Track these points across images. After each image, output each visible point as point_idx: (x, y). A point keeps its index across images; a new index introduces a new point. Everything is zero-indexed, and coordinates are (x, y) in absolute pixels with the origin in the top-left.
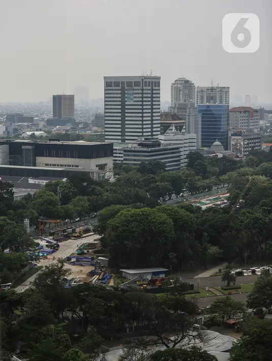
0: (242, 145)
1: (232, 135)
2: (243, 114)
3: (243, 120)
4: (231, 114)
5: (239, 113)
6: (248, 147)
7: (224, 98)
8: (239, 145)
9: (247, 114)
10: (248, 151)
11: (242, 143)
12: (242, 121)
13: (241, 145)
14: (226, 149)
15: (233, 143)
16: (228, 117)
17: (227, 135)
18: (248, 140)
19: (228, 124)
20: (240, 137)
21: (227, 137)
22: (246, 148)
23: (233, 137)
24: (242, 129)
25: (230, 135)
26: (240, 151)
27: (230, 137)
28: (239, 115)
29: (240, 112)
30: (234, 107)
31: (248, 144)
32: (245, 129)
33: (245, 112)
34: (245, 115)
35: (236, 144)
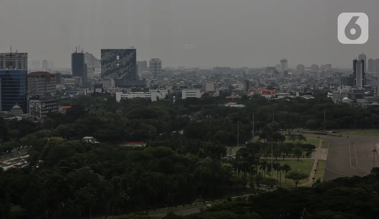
0: (40, 108)
1: (30, 99)
2: (40, 79)
3: (40, 84)
4: (29, 78)
5: (37, 78)
6: (46, 110)
7: (23, 64)
8: (37, 108)
9: (44, 79)
10: (46, 114)
11: (40, 106)
12: (40, 86)
13: (39, 108)
15: (32, 107)
16: (26, 82)
17: (26, 99)
18: (45, 103)
19: (27, 89)
20: (38, 101)
21: (26, 102)
22: (43, 111)
23: (31, 101)
24: (40, 93)
25: (28, 98)
26: (38, 114)
27: (29, 101)
28: (36, 79)
29: (38, 77)
30: (32, 71)
31: (46, 107)
32: (42, 93)
33: (42, 76)
34: (42, 79)
35: (34, 107)
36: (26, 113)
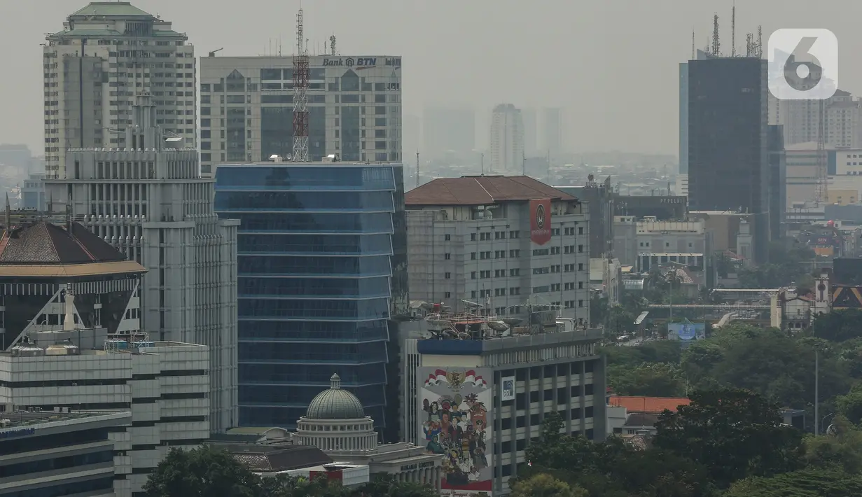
0: (488, 405)
1: (426, 348)
2: (487, 222)
3: (486, 255)
4: (414, 219)
5: (465, 215)
6: (521, 422)
7: (370, 128)
8: (464, 406)
9: (511, 219)
10: (521, 445)
11: (485, 398)
12: (484, 265)
13: (477, 407)
14: (390, 433)
15: (433, 397)
16: (400, 240)
17: (395, 346)
18: (521, 375)
19: (400, 285)
20: (472, 362)
22: (507, 424)
23: (430, 362)
24: (486, 312)
25: (410, 346)
26: (474, 445)
27: (414, 362)
28: (462, 223)
29: (473, 209)
30: (428, 176)
31: (521, 401)
32: (500, 311)
33: (500, 206)
34: (500, 224)
35: (448, 403)
36: (395, 440)
